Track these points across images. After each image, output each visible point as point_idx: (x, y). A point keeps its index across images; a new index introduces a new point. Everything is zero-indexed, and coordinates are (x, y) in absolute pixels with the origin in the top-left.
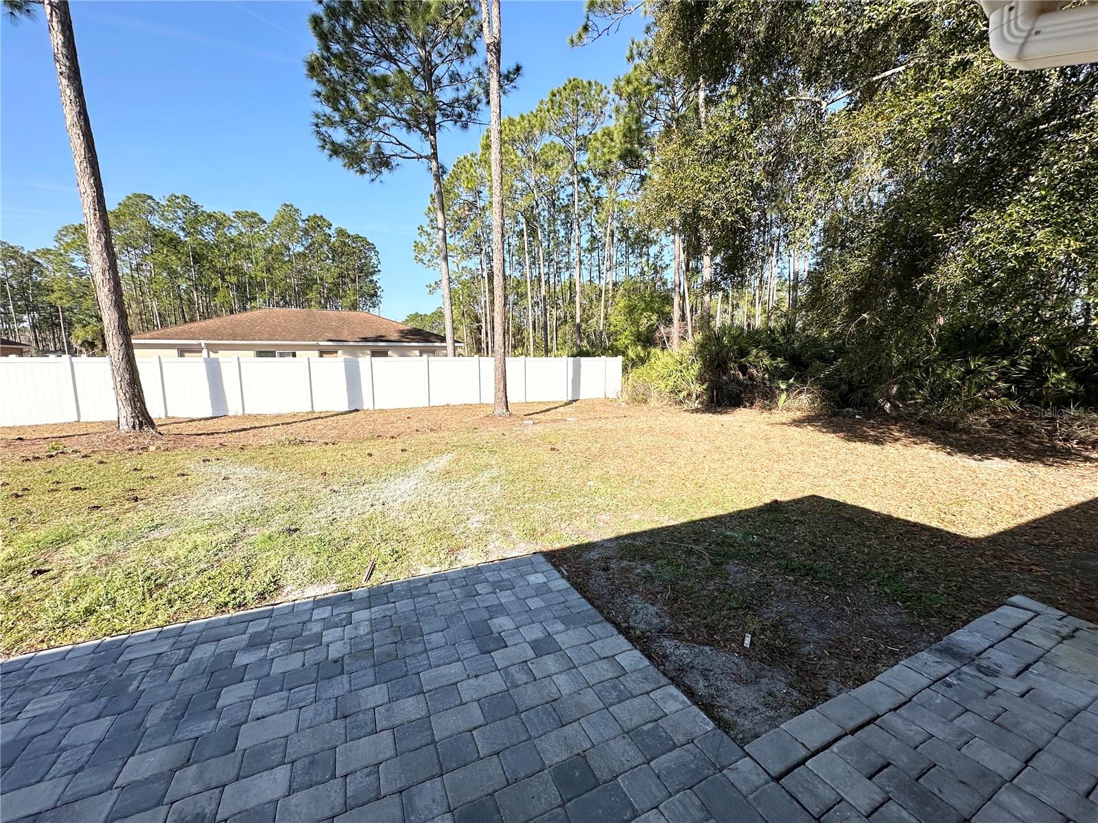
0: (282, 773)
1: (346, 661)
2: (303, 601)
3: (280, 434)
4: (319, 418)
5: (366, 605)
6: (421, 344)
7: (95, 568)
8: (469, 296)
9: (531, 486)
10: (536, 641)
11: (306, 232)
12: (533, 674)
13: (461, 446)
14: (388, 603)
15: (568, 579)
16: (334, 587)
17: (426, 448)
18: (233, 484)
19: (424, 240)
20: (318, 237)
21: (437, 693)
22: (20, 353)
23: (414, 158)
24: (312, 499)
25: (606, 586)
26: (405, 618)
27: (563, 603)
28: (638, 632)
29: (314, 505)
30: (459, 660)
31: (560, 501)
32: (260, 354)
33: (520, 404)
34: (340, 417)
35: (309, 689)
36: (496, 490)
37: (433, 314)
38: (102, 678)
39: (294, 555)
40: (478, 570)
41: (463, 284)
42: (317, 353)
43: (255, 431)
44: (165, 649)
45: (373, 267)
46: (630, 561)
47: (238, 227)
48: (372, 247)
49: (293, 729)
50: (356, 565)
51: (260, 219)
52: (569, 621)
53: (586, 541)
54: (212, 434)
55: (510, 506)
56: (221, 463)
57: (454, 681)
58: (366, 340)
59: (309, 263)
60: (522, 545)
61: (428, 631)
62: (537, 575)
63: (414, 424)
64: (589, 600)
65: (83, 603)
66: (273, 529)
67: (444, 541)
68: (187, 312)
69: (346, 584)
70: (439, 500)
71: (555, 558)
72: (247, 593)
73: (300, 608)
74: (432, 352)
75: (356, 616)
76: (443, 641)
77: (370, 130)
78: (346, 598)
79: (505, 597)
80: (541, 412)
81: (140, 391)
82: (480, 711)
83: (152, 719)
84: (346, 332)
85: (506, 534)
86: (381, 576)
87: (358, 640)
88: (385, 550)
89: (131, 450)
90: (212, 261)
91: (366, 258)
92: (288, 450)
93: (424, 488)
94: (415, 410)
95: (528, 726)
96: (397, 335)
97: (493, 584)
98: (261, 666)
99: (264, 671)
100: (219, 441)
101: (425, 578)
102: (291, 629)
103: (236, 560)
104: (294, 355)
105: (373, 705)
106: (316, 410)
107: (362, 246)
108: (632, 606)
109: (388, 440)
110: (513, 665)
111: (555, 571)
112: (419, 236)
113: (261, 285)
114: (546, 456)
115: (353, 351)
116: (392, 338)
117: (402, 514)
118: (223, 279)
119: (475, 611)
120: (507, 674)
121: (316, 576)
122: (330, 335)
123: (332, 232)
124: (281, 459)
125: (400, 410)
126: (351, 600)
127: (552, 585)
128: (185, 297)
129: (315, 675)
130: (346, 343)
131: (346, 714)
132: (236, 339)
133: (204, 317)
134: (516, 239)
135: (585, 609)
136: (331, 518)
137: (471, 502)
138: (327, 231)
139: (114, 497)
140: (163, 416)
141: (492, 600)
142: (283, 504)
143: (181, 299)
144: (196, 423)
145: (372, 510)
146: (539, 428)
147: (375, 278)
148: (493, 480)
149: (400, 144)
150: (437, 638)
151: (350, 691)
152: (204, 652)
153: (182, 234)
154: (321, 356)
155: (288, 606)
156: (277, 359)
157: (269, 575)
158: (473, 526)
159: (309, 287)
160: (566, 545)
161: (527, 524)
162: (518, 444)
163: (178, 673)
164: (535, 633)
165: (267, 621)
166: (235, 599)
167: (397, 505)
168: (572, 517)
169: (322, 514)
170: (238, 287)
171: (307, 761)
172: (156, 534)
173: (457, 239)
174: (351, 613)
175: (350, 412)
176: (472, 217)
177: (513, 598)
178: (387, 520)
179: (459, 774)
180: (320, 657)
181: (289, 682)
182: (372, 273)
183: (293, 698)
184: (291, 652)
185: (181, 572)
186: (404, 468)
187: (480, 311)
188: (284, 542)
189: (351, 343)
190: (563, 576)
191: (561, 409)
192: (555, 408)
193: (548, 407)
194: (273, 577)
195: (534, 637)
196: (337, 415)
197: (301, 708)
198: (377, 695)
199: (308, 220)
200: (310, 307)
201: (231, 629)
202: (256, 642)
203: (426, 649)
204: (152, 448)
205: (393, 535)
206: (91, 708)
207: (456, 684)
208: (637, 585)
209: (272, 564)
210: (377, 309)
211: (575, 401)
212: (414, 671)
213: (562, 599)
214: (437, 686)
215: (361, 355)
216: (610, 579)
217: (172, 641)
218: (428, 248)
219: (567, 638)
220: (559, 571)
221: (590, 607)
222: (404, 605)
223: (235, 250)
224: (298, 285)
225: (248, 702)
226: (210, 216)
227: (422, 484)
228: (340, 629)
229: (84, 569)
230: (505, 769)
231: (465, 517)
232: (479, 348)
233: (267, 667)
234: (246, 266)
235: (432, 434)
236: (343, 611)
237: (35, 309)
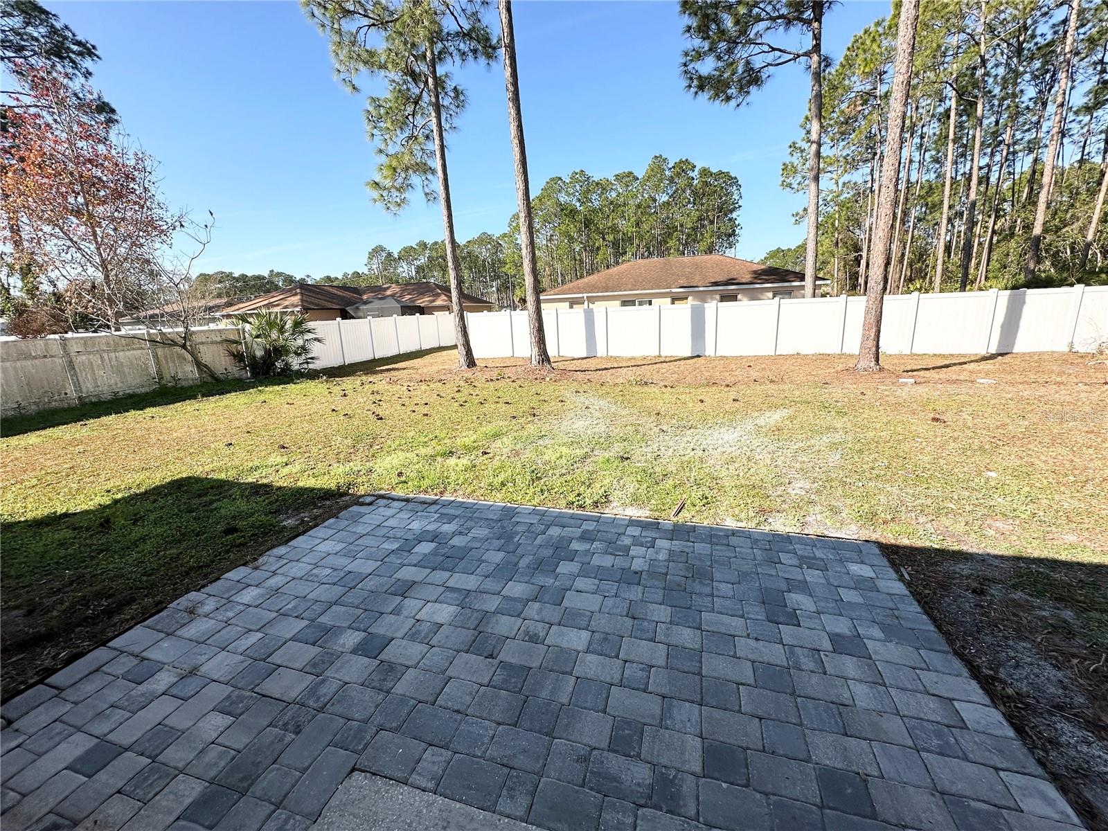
0: (585, 635)
1: (644, 575)
2: (622, 517)
3: (629, 374)
4: (664, 362)
5: (669, 536)
6: (776, 285)
7: (509, 457)
8: (848, 219)
9: (885, 461)
10: (838, 635)
11: (671, 180)
12: (824, 666)
13: (801, 403)
14: (688, 541)
15: (909, 585)
16: (648, 513)
17: (760, 401)
18: (591, 413)
19: (796, 160)
20: (681, 182)
21: (714, 636)
22: (490, 309)
23: (790, 60)
24: (644, 435)
25: (972, 614)
26: (700, 560)
27: (892, 609)
28: (1010, 691)
29: (645, 440)
30: (742, 616)
31: (928, 488)
32: (624, 303)
33: (901, 356)
34: (682, 362)
35: (613, 585)
36: (834, 458)
37: (798, 247)
38: (503, 527)
39: (622, 479)
40: (788, 538)
41: (841, 205)
42: (669, 300)
43: (614, 371)
44: (535, 521)
45: (733, 203)
46: (1031, 596)
47: (616, 189)
48: (734, 181)
49: (598, 609)
50: (668, 500)
51: (634, 177)
52: (893, 631)
53: (956, 548)
54: (585, 371)
55: (848, 480)
56: (586, 395)
57: (733, 633)
58: (716, 284)
59: (672, 211)
60: (853, 527)
61: (719, 579)
62: (864, 566)
63: (754, 374)
64: (934, 620)
65: (501, 478)
66: (611, 454)
67: (756, 499)
68: (579, 269)
69: (657, 514)
70: (761, 457)
71: (894, 555)
72: (587, 499)
73: (619, 522)
74: (789, 293)
75: (659, 543)
76: (731, 593)
77: (740, 45)
78: (654, 525)
79: (813, 576)
80: (934, 368)
81: (543, 336)
82: (752, 672)
83: (523, 563)
84: (698, 277)
85: (835, 511)
86: (688, 515)
87: (656, 563)
88: (696, 494)
89: (536, 379)
90: (597, 223)
91: (726, 195)
92: (634, 389)
93: (748, 442)
94: (758, 358)
95: (801, 712)
96: (749, 276)
97: (801, 558)
98: (586, 555)
99: (587, 559)
100: (588, 377)
101: (728, 530)
102: (610, 536)
103: (582, 473)
104: (650, 303)
105: (657, 619)
106: (663, 354)
107: (724, 182)
108: (1012, 654)
109: (722, 388)
110: (801, 647)
111: (891, 570)
112: (789, 156)
113: (631, 239)
114: (922, 427)
115: (703, 297)
116: (744, 281)
117: (720, 463)
118: (604, 239)
119: (772, 578)
120: (792, 653)
121: (635, 500)
122: (682, 282)
123: (695, 174)
124: (628, 397)
125: (742, 357)
126: (658, 528)
127: (880, 584)
128: (578, 258)
129: (619, 577)
130: (696, 289)
131: (635, 616)
132: (606, 291)
133: (589, 274)
134: (936, 125)
135: (924, 627)
136: (656, 454)
137: (798, 465)
138: (691, 174)
139: (524, 412)
140: (557, 355)
141: (796, 574)
142: (621, 435)
143: (576, 260)
144: (575, 361)
145: (692, 453)
146: (921, 390)
147: (734, 215)
148: (834, 446)
149: (774, 49)
150: (725, 588)
151: (642, 601)
152: (555, 532)
153: (578, 204)
154: (673, 303)
155: (611, 518)
156: (637, 307)
157: (603, 490)
158: (794, 492)
159: (670, 235)
160: (919, 544)
161: (867, 506)
162: (881, 408)
163: (538, 541)
164: (842, 626)
165: (595, 523)
166: (578, 501)
167: (716, 454)
168: (938, 512)
169: (650, 449)
170: (613, 244)
171: (602, 636)
172: (541, 442)
173: (840, 148)
174: (655, 539)
175: (692, 358)
176: (866, 112)
177: (823, 581)
178: (704, 466)
179: (717, 714)
180: (626, 565)
181: (601, 574)
182: (731, 211)
183: (602, 587)
184: (606, 553)
185: (551, 472)
186: (731, 418)
187: (862, 237)
188: (617, 466)
189: (701, 289)
190: (901, 578)
191: (972, 366)
192: (961, 364)
193: (947, 362)
194: (605, 492)
195: (838, 630)
196: (680, 360)
197: (605, 597)
198: (661, 613)
199: (674, 167)
200: (669, 255)
201: (572, 522)
202: (586, 537)
203: (713, 593)
204: (548, 379)
205: (707, 481)
206: (497, 543)
207: (734, 636)
208: (1033, 631)
209: (606, 482)
210: (733, 249)
211: (1002, 355)
212: (699, 608)
213: (891, 605)
214: (715, 630)
215: (709, 300)
216: (982, 607)
217: (539, 517)
218: (799, 168)
219: (881, 649)
220: (897, 571)
221: (932, 628)
222: (702, 548)
223: (613, 211)
224: (659, 235)
225: (574, 577)
226: (597, 184)
227: (746, 437)
228: (644, 549)
229: (504, 457)
230: (764, 736)
231: (787, 481)
232: (853, 284)
233: (590, 557)
234: (621, 223)
235: (772, 386)
236: (649, 535)
237: (499, 277)
